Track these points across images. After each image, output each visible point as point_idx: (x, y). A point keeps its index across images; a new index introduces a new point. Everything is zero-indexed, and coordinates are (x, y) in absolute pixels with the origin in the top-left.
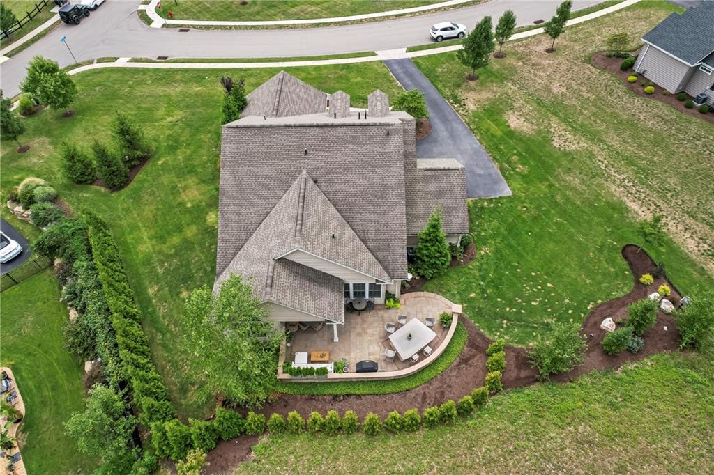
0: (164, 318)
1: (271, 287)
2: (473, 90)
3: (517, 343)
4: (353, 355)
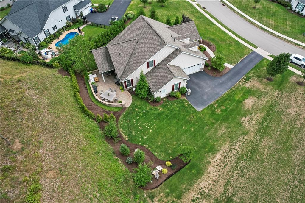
2: (261, 82)
3: (121, 126)
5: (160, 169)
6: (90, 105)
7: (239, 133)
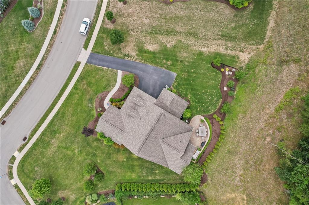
0: (160, 178)
1: (187, 162)
2: (126, 46)
3: (215, 109)
4: (197, 144)
5: (228, 72)
6: (215, 137)
7: (182, 44)
